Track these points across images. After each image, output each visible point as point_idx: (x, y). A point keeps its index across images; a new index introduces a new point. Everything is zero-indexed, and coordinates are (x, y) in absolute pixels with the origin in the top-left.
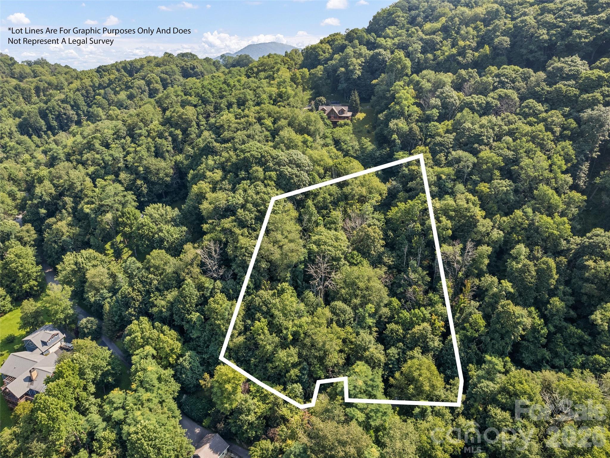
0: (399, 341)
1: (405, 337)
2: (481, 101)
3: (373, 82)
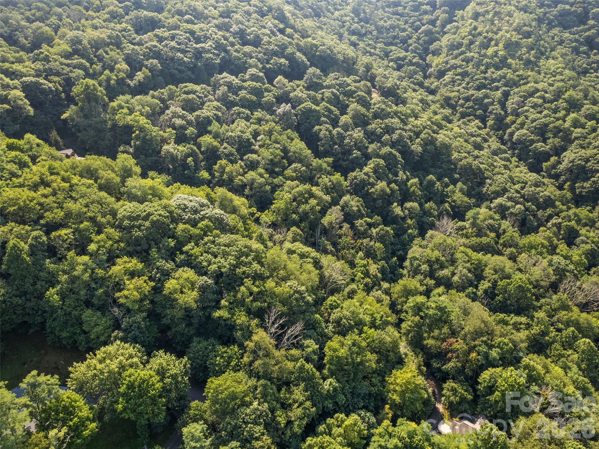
2: (212, 114)
3: (62, 117)
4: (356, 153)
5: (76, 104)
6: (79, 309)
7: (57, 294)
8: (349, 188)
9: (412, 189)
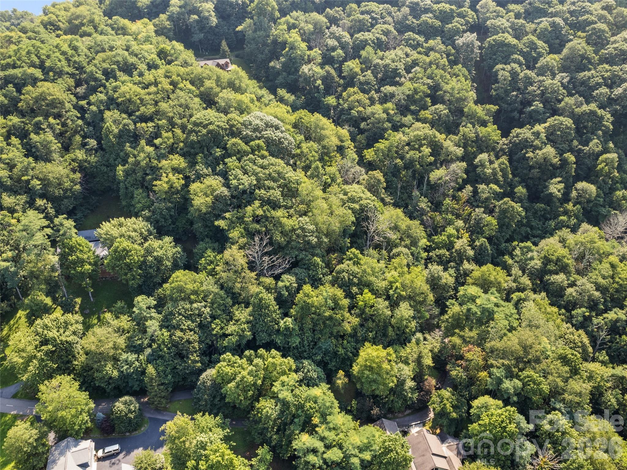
0: (449, 262)
1: (451, 257)
2: (373, 38)
3: (237, 29)
4: (538, 105)
5: (252, 18)
6: (136, 187)
7: (123, 172)
8: (504, 146)
9: (600, 166)
